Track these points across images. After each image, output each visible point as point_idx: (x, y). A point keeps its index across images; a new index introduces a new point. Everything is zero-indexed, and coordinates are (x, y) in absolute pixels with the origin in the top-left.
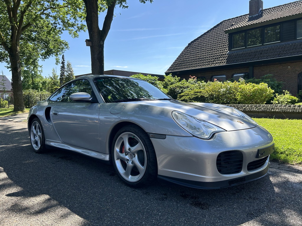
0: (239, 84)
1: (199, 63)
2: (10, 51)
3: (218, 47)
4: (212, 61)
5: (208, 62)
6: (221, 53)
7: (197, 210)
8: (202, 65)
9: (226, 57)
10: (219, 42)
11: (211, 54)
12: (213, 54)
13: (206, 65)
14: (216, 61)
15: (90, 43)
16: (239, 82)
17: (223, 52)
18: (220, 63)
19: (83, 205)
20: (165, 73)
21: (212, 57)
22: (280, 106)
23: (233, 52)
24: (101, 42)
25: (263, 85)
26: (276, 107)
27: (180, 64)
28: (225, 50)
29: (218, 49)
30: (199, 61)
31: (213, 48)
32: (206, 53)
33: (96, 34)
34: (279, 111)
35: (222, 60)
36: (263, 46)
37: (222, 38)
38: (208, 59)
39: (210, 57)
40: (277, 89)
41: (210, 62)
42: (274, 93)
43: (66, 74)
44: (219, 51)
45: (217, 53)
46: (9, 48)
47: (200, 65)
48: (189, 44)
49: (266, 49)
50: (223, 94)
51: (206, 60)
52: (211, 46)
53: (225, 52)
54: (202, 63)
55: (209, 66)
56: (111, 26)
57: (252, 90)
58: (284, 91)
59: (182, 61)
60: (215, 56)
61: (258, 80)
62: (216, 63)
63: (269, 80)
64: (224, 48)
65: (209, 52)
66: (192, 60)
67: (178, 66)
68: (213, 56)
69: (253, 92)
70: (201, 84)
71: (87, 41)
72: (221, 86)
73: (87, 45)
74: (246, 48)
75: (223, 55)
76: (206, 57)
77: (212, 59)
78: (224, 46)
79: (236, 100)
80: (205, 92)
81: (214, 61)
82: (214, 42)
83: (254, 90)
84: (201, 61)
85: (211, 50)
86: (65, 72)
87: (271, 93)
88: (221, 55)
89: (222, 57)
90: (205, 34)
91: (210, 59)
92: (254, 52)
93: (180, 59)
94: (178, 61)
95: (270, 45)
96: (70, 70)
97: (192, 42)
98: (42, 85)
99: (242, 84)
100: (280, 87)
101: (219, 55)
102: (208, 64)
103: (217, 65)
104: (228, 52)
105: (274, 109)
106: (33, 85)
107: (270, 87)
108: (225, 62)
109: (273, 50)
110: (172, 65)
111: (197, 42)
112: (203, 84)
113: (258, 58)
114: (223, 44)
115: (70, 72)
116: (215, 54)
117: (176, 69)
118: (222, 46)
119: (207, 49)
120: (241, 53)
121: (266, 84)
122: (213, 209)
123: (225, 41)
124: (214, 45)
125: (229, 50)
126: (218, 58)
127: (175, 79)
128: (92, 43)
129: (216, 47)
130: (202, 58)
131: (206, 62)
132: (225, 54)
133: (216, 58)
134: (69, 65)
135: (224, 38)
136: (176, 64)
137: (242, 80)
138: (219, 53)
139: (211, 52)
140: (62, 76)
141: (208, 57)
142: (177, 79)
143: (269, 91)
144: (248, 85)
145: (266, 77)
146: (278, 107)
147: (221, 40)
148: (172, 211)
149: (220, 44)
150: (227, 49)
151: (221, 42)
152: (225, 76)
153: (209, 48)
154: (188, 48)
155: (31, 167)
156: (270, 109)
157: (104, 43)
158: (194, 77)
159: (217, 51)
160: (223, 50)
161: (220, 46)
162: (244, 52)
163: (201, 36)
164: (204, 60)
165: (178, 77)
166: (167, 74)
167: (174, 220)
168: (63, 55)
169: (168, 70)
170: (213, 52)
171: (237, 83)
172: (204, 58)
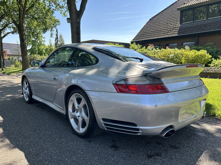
0: (185, 51)
1: (156, 34)
2: (18, 27)
3: (172, 21)
4: (166, 33)
5: (163, 33)
6: (174, 26)
7: (111, 151)
8: (159, 36)
9: (178, 29)
10: (173, 18)
11: (166, 27)
12: (168, 27)
13: (162, 35)
14: (169, 32)
15: (70, 20)
16: (185, 49)
17: (175, 26)
18: (173, 34)
19: (32, 144)
20: (131, 42)
21: (166, 29)
22: (214, 69)
23: (183, 25)
24: (78, 19)
25: (203, 52)
26: (210, 69)
27: (142, 35)
28: (177, 24)
29: (172, 23)
30: (156, 33)
31: (168, 22)
32: (162, 26)
33: (74, 14)
34: (213, 72)
35: (174, 32)
36: (207, 21)
37: (176, 14)
38: (163, 31)
39: (165, 29)
40: (216, 55)
41: (165, 33)
42: (211, 58)
43: (59, 43)
44: (172, 25)
45: (171, 26)
46: (18, 25)
47: (157, 36)
48: (150, 20)
49: (210, 23)
50: (172, 59)
51: (162, 32)
52: (166, 21)
53: (177, 25)
54: (159, 34)
55: (164, 37)
56: (86, 7)
57: (193, 55)
58: (219, 56)
59: (144, 33)
60: (169, 29)
61: (201, 47)
62: (170, 34)
63: (210, 47)
64: (177, 22)
65: (165, 26)
66: (151, 32)
67: (141, 37)
68: (168, 29)
69: (195, 57)
70: (156, 50)
71: (68, 19)
72: (171, 52)
73: (68, 22)
74: (194, 22)
75: (176, 27)
76: (162, 30)
77: (166, 31)
78: (176, 20)
79: (181, 63)
80: (158, 57)
81: (168, 33)
82: (169, 17)
83: (195, 56)
84: (158, 32)
85: (166, 24)
86: (59, 42)
87: (209, 58)
88: (174, 28)
89: (174, 30)
90: (163, 11)
91: (165, 31)
92: (200, 25)
93: (142, 31)
94: (141, 33)
95: (213, 20)
96: (62, 40)
97: (152, 18)
98: (45, 51)
99: (187, 50)
100: (218, 53)
101: (172, 28)
102: (163, 35)
103: (170, 36)
104: (180, 25)
105: (209, 71)
106: (38, 51)
107: (208, 54)
108: (176, 33)
109: (215, 23)
110: (136, 36)
111: (156, 18)
112: (157, 50)
113: (203, 30)
114: (176, 19)
115: (61, 42)
116: (169, 27)
117: (139, 39)
118: (175, 21)
119: (164, 23)
120: (189, 26)
121: (206, 51)
122: (123, 150)
123: (178, 17)
124: (169, 20)
125: (180, 24)
126: (171, 30)
127: (138, 47)
128: (72, 21)
129: (171, 22)
130: (159, 30)
131: (162, 33)
132: (177, 27)
133: (169, 30)
134: (61, 36)
135: (177, 14)
136: (139, 35)
137: (187, 47)
138: (172, 26)
139: (166, 26)
140: (56, 44)
141: (163, 30)
142: (139, 46)
143: (208, 57)
144: (192, 51)
145: (208, 45)
146: (212, 69)
147: (175, 16)
148: (92, 151)
149: (173, 19)
150: (178, 23)
151: (175, 18)
152: (176, 44)
153: (165, 23)
154: (149, 22)
155: (12, 113)
156: (206, 71)
157: (81, 20)
158: (152, 45)
159: (171, 25)
160: (175, 24)
161: (173, 21)
162: (192, 26)
163: (160, 13)
164: (161, 32)
165: (140, 45)
166: (132, 43)
167: (89, 159)
168: (57, 29)
169: (133, 40)
170: (168, 25)
171: (184, 50)
172: (161, 30)
